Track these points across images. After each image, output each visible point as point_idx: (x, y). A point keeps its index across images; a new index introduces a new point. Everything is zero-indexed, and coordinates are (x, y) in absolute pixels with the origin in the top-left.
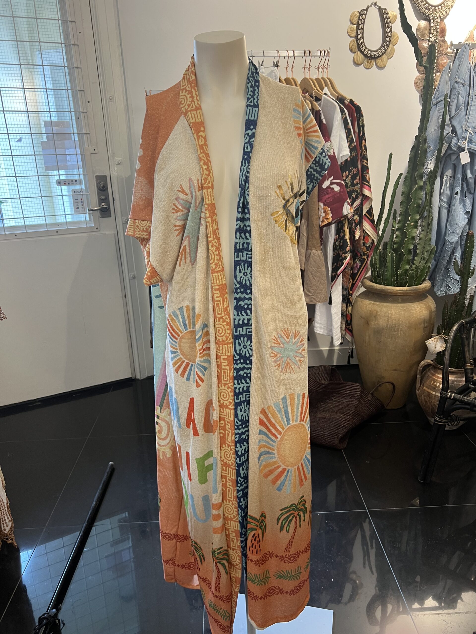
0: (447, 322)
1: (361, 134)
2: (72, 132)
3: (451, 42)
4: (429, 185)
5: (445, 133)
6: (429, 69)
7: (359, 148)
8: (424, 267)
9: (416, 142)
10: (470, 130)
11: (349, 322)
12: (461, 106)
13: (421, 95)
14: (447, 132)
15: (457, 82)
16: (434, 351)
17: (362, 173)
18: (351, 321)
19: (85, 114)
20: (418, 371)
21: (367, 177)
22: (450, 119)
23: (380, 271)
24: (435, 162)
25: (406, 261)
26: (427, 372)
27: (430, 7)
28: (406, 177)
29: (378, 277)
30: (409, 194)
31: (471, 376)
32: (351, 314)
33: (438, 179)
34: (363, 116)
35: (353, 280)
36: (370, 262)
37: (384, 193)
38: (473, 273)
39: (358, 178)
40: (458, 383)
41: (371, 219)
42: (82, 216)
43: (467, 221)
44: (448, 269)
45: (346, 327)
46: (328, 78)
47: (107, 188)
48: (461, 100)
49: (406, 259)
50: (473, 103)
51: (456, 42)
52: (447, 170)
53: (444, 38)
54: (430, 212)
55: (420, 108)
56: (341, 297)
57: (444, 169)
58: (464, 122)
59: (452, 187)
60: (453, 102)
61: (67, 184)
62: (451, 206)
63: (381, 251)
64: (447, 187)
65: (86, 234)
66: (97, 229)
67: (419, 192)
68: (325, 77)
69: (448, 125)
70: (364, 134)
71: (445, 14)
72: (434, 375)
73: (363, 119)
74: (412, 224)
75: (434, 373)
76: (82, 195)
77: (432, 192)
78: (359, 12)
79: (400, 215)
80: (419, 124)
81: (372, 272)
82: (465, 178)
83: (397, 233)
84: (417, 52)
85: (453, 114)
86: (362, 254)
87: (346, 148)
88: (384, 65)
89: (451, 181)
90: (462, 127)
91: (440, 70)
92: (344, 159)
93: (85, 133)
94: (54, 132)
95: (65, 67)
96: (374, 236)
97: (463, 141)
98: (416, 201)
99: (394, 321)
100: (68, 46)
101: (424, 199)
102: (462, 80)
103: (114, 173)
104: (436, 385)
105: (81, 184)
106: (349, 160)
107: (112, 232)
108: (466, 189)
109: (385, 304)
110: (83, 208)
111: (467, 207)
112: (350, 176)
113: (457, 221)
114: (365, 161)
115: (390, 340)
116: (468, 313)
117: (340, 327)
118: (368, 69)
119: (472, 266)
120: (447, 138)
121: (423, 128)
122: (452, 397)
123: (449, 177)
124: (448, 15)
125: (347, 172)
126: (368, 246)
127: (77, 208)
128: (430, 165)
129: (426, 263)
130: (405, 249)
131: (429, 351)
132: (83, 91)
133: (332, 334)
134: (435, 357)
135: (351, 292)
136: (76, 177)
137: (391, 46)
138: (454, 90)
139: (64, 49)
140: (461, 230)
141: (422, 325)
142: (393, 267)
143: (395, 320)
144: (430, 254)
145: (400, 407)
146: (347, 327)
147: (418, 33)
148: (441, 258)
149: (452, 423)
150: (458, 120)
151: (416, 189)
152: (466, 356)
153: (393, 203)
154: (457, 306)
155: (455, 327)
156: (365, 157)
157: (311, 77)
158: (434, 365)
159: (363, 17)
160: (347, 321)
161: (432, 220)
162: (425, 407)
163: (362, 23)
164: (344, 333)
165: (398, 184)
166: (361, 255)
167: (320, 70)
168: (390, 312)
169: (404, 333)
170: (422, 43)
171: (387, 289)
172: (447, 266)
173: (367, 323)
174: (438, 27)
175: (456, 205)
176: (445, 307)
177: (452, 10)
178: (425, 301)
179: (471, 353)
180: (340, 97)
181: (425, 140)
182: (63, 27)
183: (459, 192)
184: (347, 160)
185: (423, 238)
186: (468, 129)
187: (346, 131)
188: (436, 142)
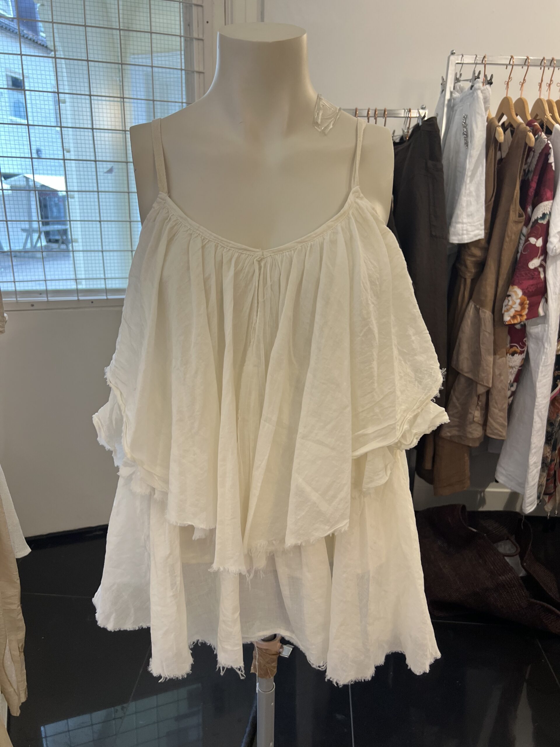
95: (181, 70)
100: (189, 40)
139: (183, 44)
164: (542, 491)
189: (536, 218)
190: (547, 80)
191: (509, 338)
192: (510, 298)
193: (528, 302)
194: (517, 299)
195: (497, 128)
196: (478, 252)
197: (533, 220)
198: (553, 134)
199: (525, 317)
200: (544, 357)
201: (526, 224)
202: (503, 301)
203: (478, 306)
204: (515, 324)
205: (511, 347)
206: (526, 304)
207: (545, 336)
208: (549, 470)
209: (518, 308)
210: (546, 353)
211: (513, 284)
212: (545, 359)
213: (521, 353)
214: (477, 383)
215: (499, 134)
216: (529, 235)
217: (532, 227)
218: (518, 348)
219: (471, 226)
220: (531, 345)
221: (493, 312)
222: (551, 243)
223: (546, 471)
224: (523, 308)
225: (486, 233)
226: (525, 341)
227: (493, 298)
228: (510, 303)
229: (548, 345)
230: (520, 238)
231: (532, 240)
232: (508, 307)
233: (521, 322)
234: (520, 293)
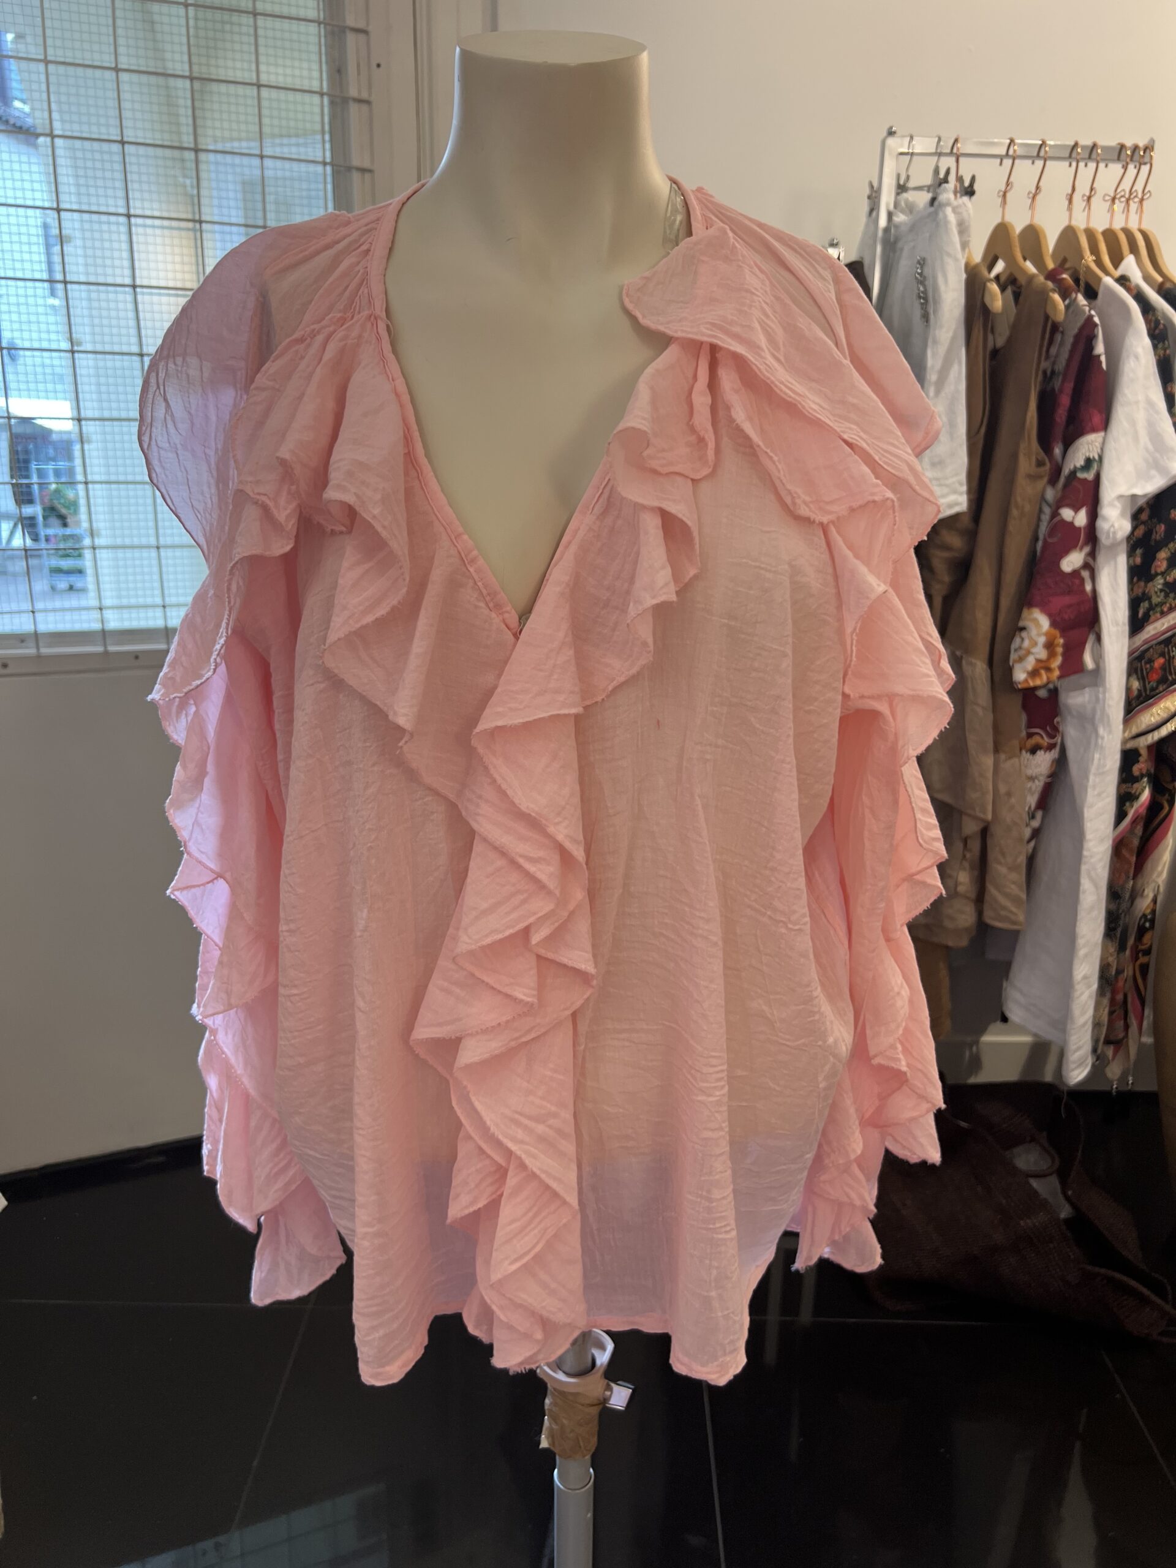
46: (1142, 230)
95: (324, 164)
100: (340, 102)
133: (1063, 1042)
139: (326, 110)
157: (1088, 226)
180: (1168, 285)
182: (331, 46)
189: (1072, 467)
190: (1083, 188)
191: (1024, 718)
192: (1024, 634)
193: (1061, 641)
194: (1039, 635)
195: (988, 284)
196: (956, 541)
197: (1066, 471)
198: (1100, 296)
199: (1057, 673)
200: (1097, 756)
201: (1053, 480)
202: (1010, 638)
203: (958, 653)
204: (1035, 688)
205: (1030, 736)
206: (1058, 645)
207: (1099, 713)
208: (1114, 992)
209: (1043, 654)
210: (1102, 747)
211: (1030, 605)
212: (1100, 759)
213: (1051, 747)
214: (961, 813)
215: (993, 296)
216: (1059, 504)
217: (1065, 486)
218: (1042, 737)
219: (940, 485)
220: (1071, 732)
221: (991, 663)
222: (1105, 519)
223: (1108, 995)
224: (1052, 654)
225: (970, 501)
226: (1058, 723)
227: (989, 635)
228: (1026, 643)
229: (1104, 730)
230: (1041, 511)
231: (1067, 514)
232: (1022, 653)
233: (1048, 683)
234: (1044, 622)
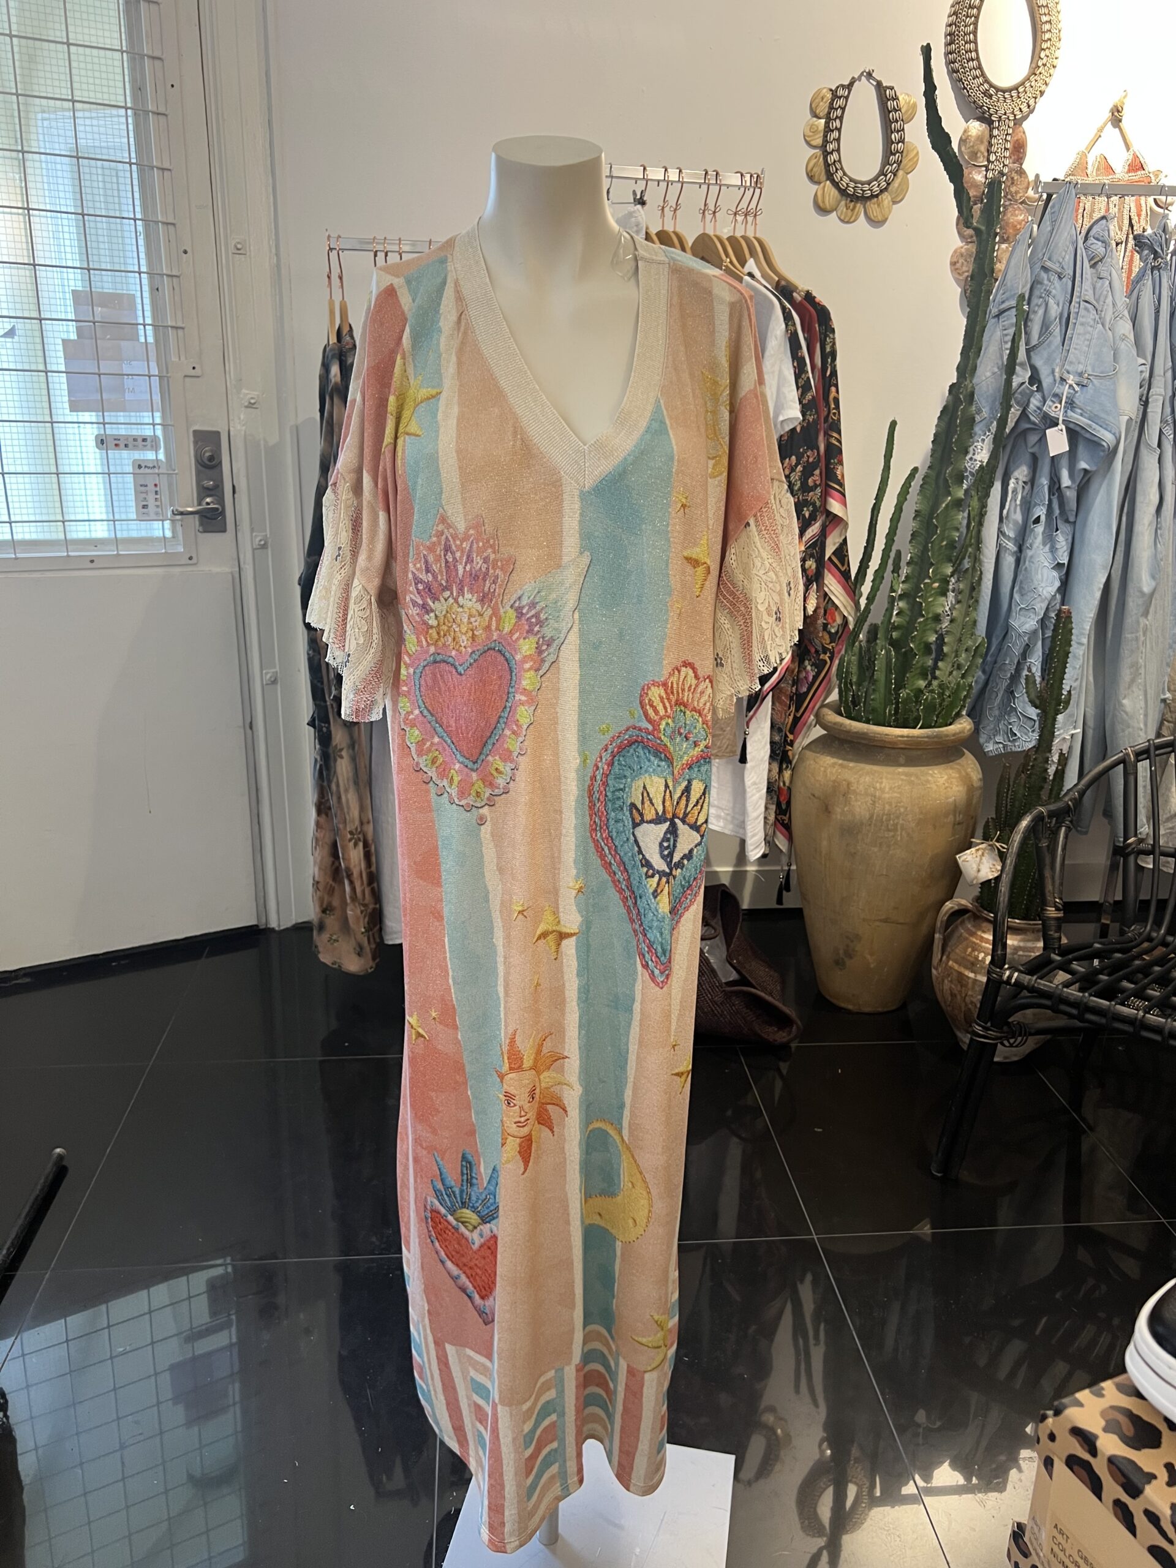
0: (1007, 812)
1: (828, 373)
2: (142, 322)
3: (1037, 176)
4: (976, 498)
5: (1016, 381)
6: (985, 236)
7: (822, 404)
8: (958, 684)
9: (951, 397)
10: (1071, 379)
11: (784, 807)
12: (1051, 323)
13: (965, 291)
14: (1021, 380)
15: (1045, 269)
16: (976, 878)
17: (828, 464)
18: (789, 803)
19: (175, 279)
20: (938, 924)
21: (838, 472)
22: (1028, 351)
23: (859, 690)
24: (992, 446)
25: (918, 671)
26: (957, 927)
27: (992, 90)
28: (925, 477)
29: (855, 703)
30: (931, 517)
31: (1057, 935)
32: (789, 789)
33: (997, 486)
34: (833, 331)
35: (797, 710)
36: (838, 670)
37: (876, 510)
38: (1067, 702)
39: (817, 472)
40: (1026, 954)
41: (843, 569)
42: (157, 525)
43: (1057, 584)
44: (1012, 692)
45: (776, 818)
46: (755, 238)
47: (220, 463)
48: (1054, 310)
49: (920, 664)
50: (1080, 319)
51: (1046, 178)
52: (1018, 467)
53: (1021, 164)
54: (976, 560)
55: (961, 323)
56: (768, 746)
57: (1011, 464)
58: (1058, 360)
59: (1027, 506)
60: (1035, 312)
61: (122, 446)
62: (1024, 547)
63: (864, 644)
64: (1016, 505)
65: (160, 571)
66: (191, 558)
67: (953, 512)
68: (750, 234)
69: (1022, 365)
70: (834, 373)
71: (1025, 109)
72: (973, 934)
73: (834, 339)
74: (936, 585)
75: (973, 930)
76: (159, 475)
77: (982, 514)
78: (831, 90)
79: (908, 564)
80: (958, 359)
81: (840, 693)
82: (1057, 486)
83: (901, 604)
84: (960, 194)
85: (1034, 341)
86: (820, 649)
87: (795, 402)
88: (883, 216)
89: (1025, 494)
90: (1053, 372)
91: (1008, 237)
92: (787, 428)
93: (172, 327)
94: (96, 319)
95: (131, 164)
96: (849, 609)
97: (1054, 402)
98: (947, 532)
99: (887, 807)
100: (140, 113)
101: (964, 530)
102: (1058, 265)
103: (239, 427)
104: (976, 958)
105: (156, 448)
106: (798, 429)
107: (227, 570)
108: (1057, 512)
109: (868, 767)
110: (157, 506)
111: (1060, 552)
112: (799, 468)
113: (1036, 583)
114: (835, 435)
115: (876, 849)
116: (1054, 792)
117: (762, 817)
118: (848, 222)
119: (1066, 688)
120: (1021, 393)
121: (967, 367)
122: (1013, 980)
123: (1021, 483)
124: (1032, 112)
125: (794, 457)
126: (833, 631)
127: (145, 507)
128: (981, 453)
129: (963, 676)
130: (917, 642)
131: (965, 879)
132: (174, 224)
133: (745, 834)
134: (976, 892)
135: (791, 737)
136: (148, 432)
137: (901, 173)
138: (1039, 286)
139: (130, 120)
140: (1044, 605)
141: (951, 818)
142: (888, 681)
143: (890, 804)
144: (973, 656)
145: (894, 1008)
146: (779, 817)
147: (963, 149)
148: (997, 665)
149: (1012, 1041)
150: (1045, 354)
151: (947, 505)
152: (1047, 891)
153: (895, 534)
154: (1029, 777)
155: (1024, 823)
156: (836, 427)
157: (718, 233)
158: (975, 910)
159: (841, 102)
160: (779, 805)
161: (980, 579)
162: (949, 1009)
163: (837, 117)
164: (771, 832)
165: (908, 493)
166: (817, 652)
167: (740, 218)
168: (878, 785)
169: (908, 835)
170: (970, 173)
171: (875, 733)
172: (1010, 686)
173: (826, 809)
174: (1009, 138)
175: (1035, 546)
176: (1002, 778)
177: (1041, 101)
178: (959, 764)
179: (1057, 882)
180: (783, 283)
181: (972, 395)
182: (132, 70)
183: (1043, 518)
184: (794, 429)
185: (960, 620)
186: (1065, 376)
187: (795, 364)
188: (994, 402)
